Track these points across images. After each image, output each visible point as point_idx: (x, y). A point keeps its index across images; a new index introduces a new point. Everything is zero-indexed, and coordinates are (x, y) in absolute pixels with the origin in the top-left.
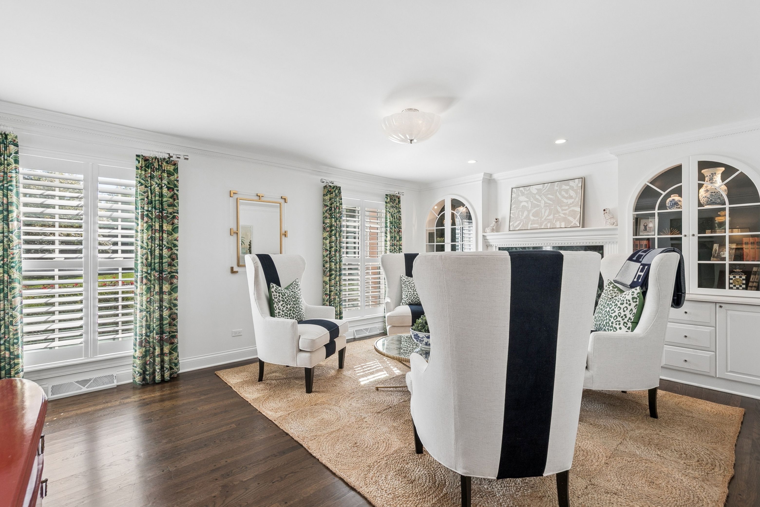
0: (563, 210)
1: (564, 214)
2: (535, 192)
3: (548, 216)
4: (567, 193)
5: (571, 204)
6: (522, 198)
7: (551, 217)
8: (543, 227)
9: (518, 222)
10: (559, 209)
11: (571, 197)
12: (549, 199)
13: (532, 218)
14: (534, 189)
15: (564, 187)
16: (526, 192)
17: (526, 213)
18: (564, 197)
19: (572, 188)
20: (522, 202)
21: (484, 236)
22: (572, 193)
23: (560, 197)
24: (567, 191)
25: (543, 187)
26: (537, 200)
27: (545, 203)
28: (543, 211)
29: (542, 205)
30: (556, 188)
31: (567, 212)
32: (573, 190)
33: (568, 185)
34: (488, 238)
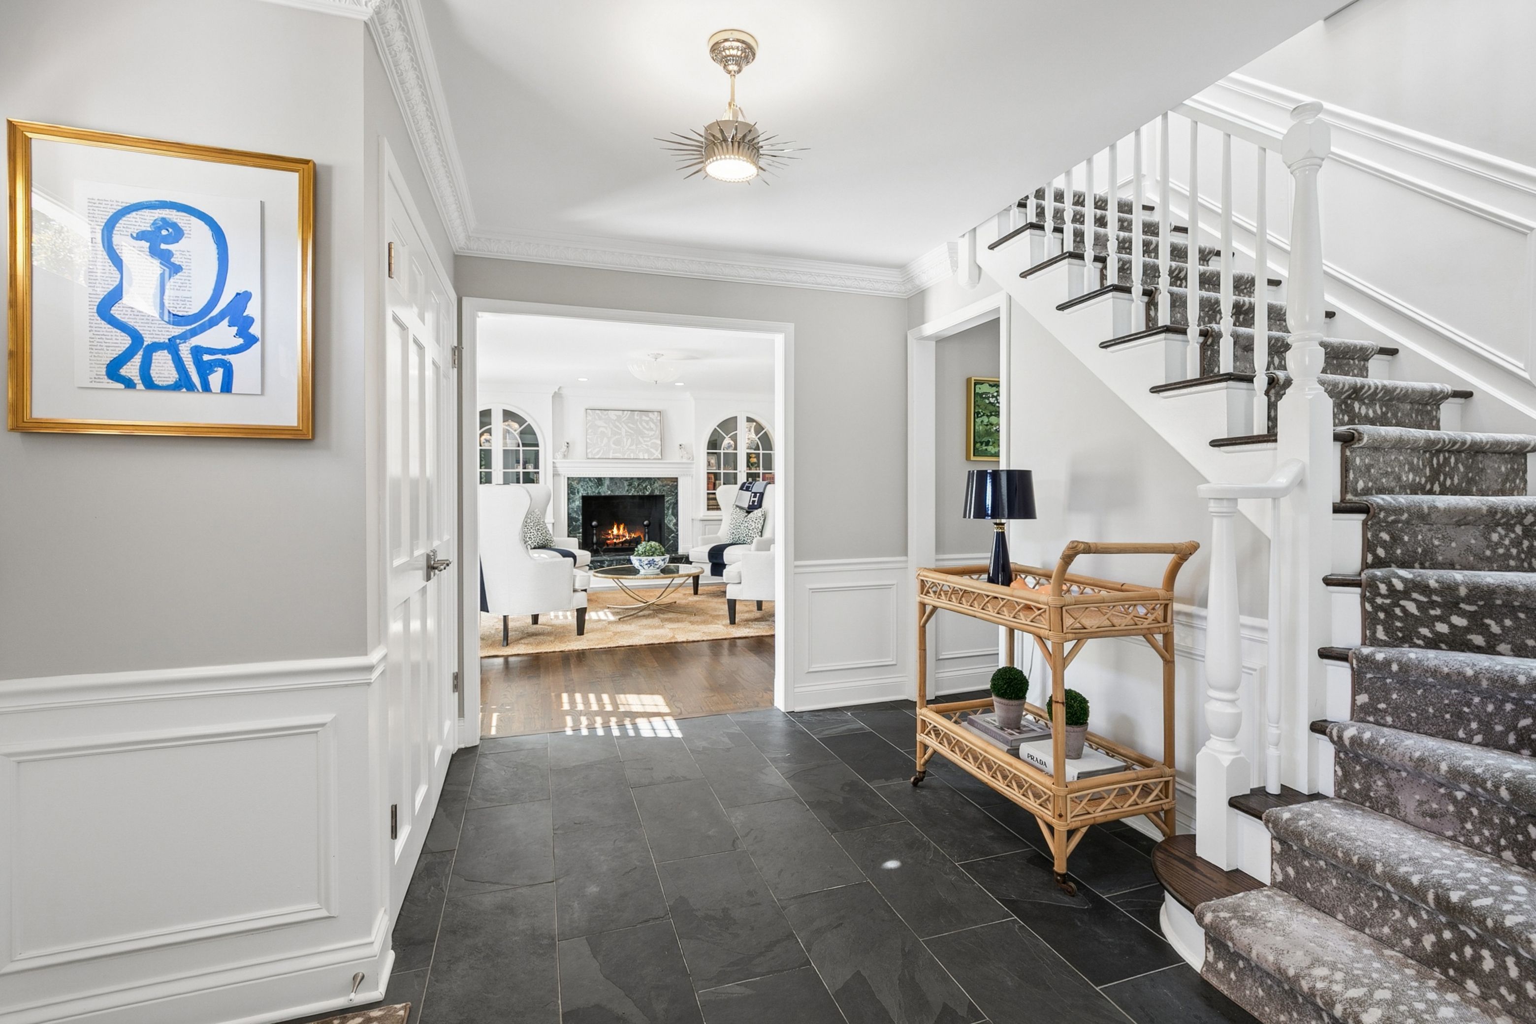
0: (645, 441)
1: (646, 445)
2: (615, 418)
3: (630, 446)
4: (647, 424)
5: (652, 436)
6: (599, 423)
7: (634, 447)
8: (626, 457)
9: (597, 450)
10: (641, 439)
11: (652, 429)
12: (630, 428)
13: (613, 446)
14: (612, 414)
15: (644, 418)
16: (603, 417)
17: (605, 440)
18: (645, 428)
19: (651, 420)
20: (599, 427)
21: (554, 463)
22: (652, 426)
23: (640, 426)
24: (647, 423)
25: (623, 414)
26: (617, 427)
27: (626, 432)
28: (625, 440)
29: (624, 434)
30: (636, 417)
31: (649, 443)
32: (654, 423)
33: (648, 417)
34: (558, 465)
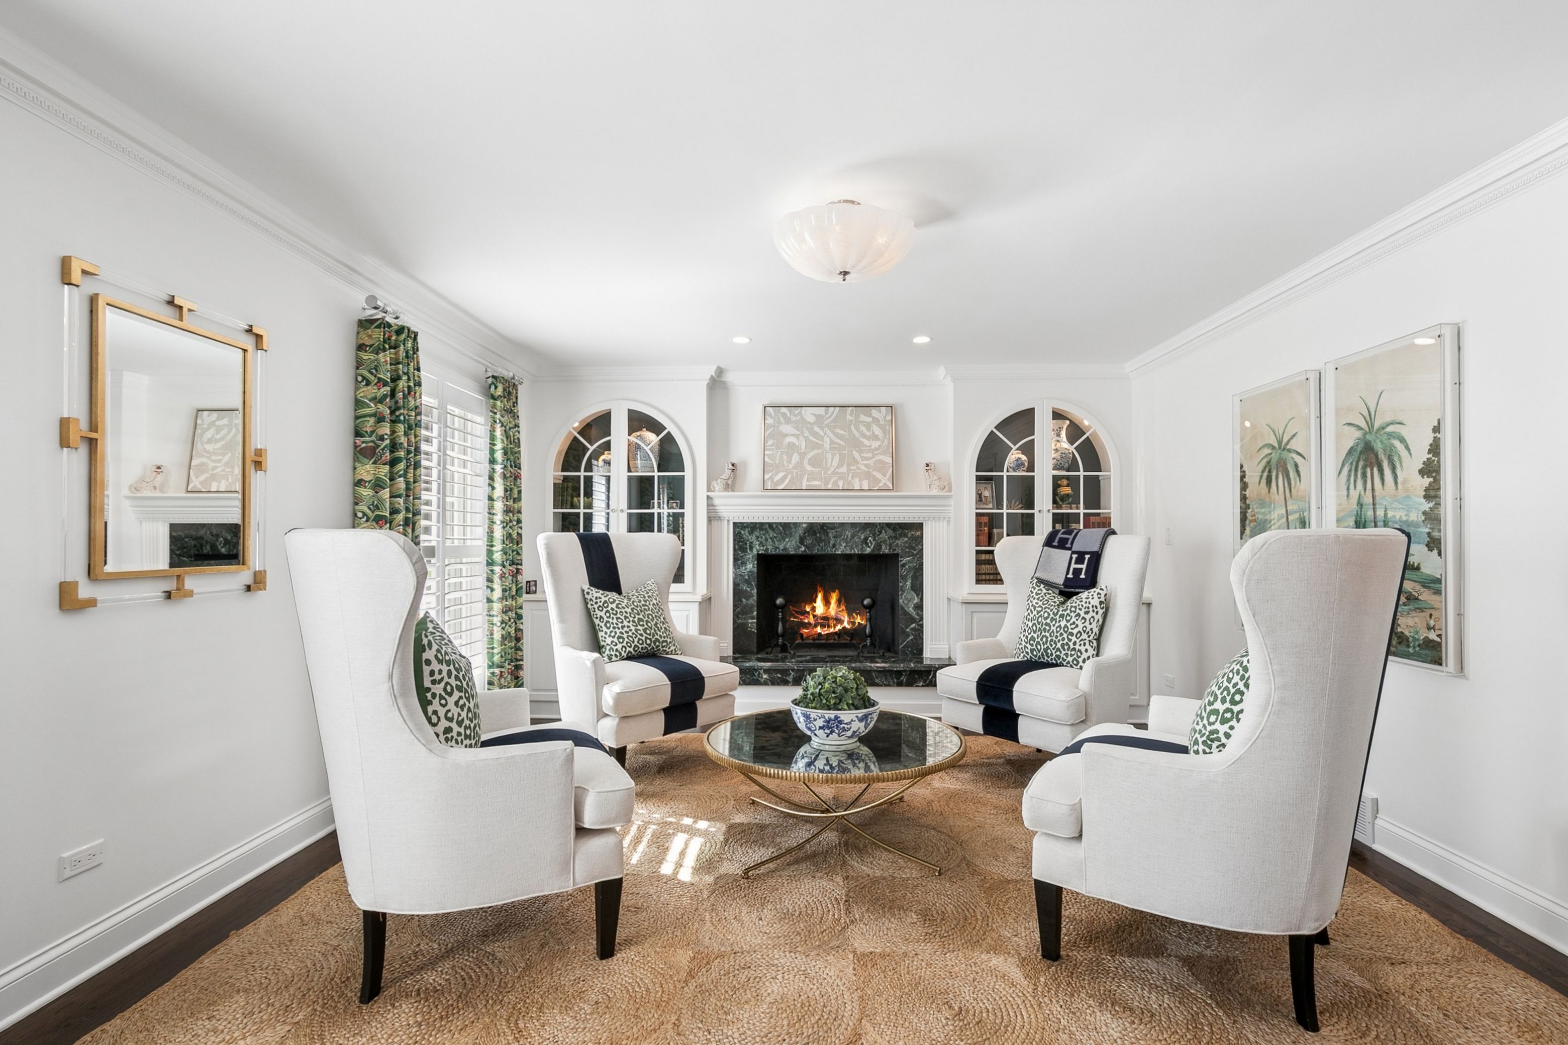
0: (864, 459)
1: (865, 465)
2: (811, 419)
3: (838, 467)
4: (869, 429)
5: (876, 449)
6: (786, 429)
7: (844, 469)
8: (830, 487)
9: (781, 475)
10: (856, 455)
11: (875, 438)
12: (837, 435)
13: (809, 468)
14: (809, 414)
15: (863, 418)
16: (793, 418)
17: (796, 458)
18: (864, 436)
19: (876, 421)
20: (786, 435)
21: (708, 497)
22: (877, 431)
23: (856, 434)
24: (868, 426)
25: (827, 413)
26: (815, 434)
27: (832, 442)
28: (829, 456)
29: (827, 446)
30: (848, 417)
31: (871, 462)
32: (879, 425)
33: (870, 416)
34: (716, 502)
